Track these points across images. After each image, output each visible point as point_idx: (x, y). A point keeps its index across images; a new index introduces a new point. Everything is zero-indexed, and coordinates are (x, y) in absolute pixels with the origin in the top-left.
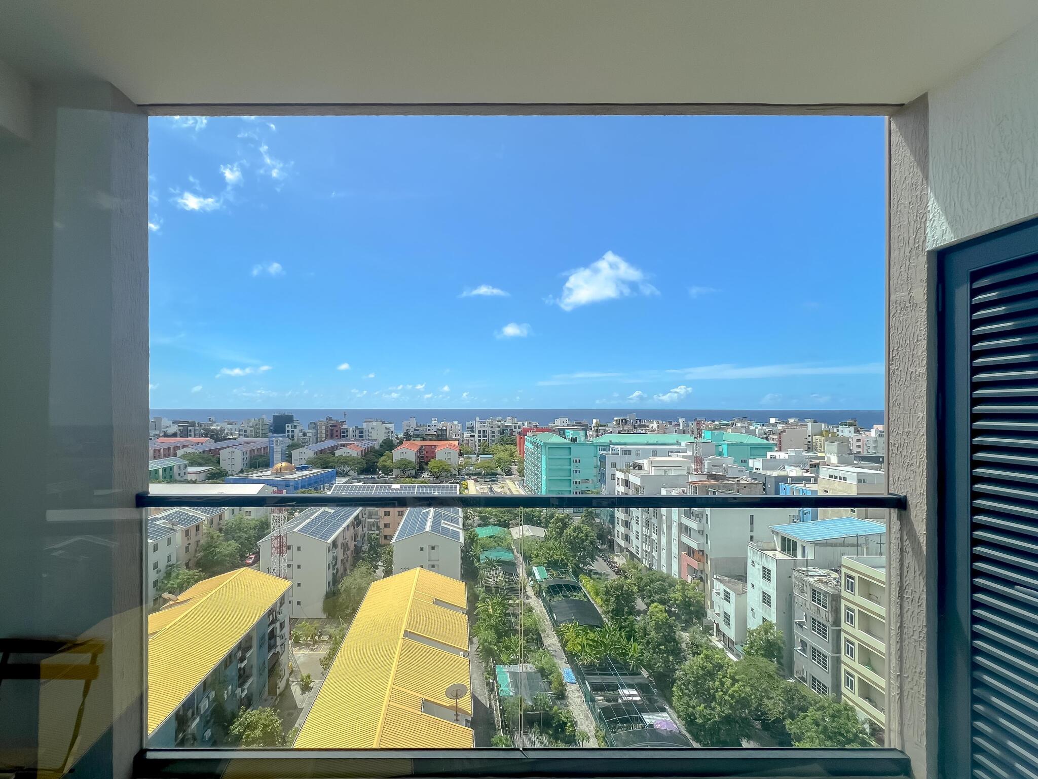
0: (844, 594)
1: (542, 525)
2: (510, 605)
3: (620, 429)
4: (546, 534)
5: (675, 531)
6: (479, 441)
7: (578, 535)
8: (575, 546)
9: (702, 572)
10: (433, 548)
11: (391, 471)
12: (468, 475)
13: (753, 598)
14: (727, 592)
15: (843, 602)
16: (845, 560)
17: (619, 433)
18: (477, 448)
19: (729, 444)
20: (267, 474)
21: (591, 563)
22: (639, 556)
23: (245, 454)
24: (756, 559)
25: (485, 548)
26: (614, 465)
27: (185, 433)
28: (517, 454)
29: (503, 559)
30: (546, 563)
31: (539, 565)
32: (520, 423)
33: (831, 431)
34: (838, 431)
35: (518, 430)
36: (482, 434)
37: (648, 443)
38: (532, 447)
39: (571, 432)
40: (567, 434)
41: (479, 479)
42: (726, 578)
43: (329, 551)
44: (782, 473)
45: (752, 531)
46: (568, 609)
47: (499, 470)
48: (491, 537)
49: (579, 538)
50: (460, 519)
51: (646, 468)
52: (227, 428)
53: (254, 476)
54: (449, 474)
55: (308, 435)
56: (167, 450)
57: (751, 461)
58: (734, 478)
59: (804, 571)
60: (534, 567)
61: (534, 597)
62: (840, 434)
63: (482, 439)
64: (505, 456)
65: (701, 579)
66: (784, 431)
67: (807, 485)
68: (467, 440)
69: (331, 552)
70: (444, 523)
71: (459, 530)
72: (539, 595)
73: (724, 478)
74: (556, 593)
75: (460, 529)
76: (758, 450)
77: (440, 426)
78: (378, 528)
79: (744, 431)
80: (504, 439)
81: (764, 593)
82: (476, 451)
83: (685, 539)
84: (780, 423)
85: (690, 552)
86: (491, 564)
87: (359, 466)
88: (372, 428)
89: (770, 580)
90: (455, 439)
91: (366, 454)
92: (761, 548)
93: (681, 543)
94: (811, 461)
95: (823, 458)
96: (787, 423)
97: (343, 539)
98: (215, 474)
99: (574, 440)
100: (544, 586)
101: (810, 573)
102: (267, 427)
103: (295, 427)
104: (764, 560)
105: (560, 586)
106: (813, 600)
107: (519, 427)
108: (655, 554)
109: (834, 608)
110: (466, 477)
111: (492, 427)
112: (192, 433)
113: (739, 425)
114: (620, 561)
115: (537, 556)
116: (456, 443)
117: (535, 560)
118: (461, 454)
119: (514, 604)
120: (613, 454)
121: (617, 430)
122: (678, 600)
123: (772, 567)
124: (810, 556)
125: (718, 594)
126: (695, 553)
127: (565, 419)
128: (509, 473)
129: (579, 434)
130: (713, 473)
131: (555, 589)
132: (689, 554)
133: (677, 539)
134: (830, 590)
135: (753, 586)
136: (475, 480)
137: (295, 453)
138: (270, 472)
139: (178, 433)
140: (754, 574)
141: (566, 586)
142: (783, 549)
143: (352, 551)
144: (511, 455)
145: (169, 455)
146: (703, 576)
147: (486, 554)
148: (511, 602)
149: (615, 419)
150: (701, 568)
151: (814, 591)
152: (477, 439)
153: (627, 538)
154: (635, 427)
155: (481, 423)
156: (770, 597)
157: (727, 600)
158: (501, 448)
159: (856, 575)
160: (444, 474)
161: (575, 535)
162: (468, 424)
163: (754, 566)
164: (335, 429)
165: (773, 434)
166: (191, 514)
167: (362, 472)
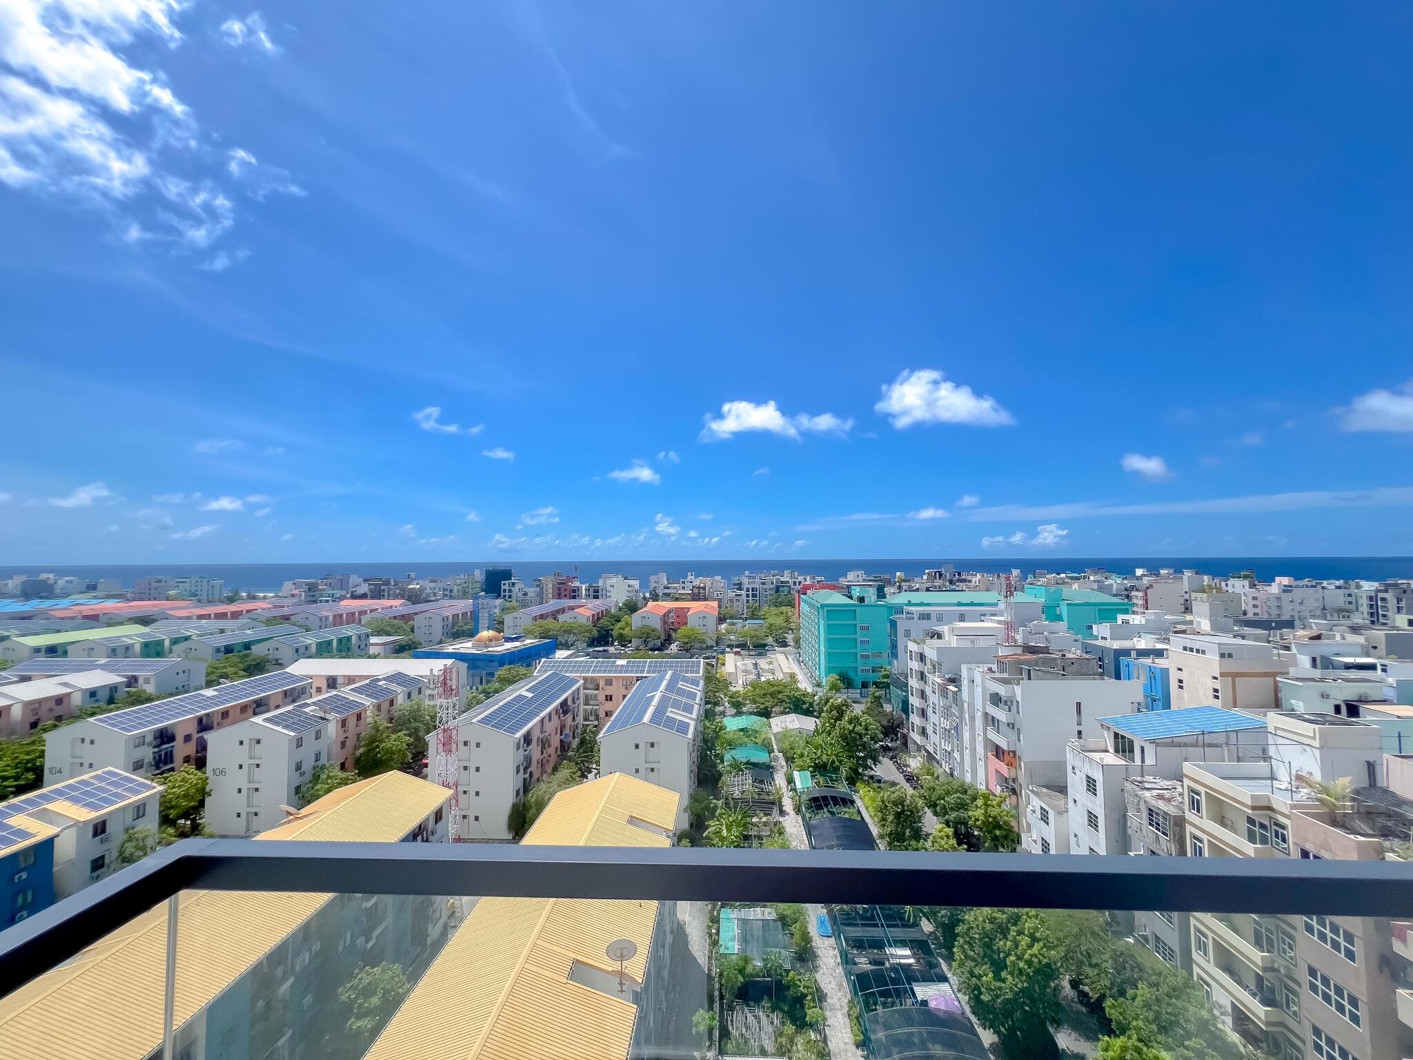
0: (1190, 816)
1: (815, 714)
2: (754, 824)
3: (929, 585)
4: (816, 726)
5: (979, 722)
6: (748, 601)
7: (854, 727)
8: (851, 742)
9: (1014, 780)
10: (652, 745)
11: (630, 642)
12: (729, 646)
13: (1076, 819)
14: (1045, 810)
15: (1189, 828)
16: (1188, 768)
17: (928, 590)
18: (745, 610)
19: (1068, 605)
20: (466, 647)
21: (873, 767)
22: (938, 758)
23: (445, 619)
24: (1078, 764)
25: (732, 745)
26: (908, 634)
27: (377, 594)
28: (794, 619)
29: (754, 760)
30: (811, 766)
31: (802, 769)
32: (801, 578)
33: (1218, 585)
34: (1227, 585)
35: (798, 587)
36: (750, 593)
37: (959, 604)
38: (808, 609)
39: (858, 589)
40: (853, 592)
41: (742, 652)
42: (1045, 790)
43: (518, 749)
44: (1126, 644)
45: (1079, 724)
46: (831, 830)
47: (770, 640)
48: (742, 730)
49: (856, 733)
50: (696, 707)
51: (947, 638)
52: (428, 585)
53: (450, 649)
54: (705, 646)
55: (530, 594)
56: (351, 616)
57: (1095, 627)
58: (1060, 651)
59: (1140, 782)
60: (795, 772)
61: (792, 813)
62: (1230, 589)
63: (750, 598)
64: (780, 621)
65: (1014, 791)
66: (1151, 586)
67: (1157, 661)
68: (731, 601)
69: (521, 750)
70: (671, 713)
71: (687, 720)
72: (798, 810)
73: (1046, 650)
74: (819, 807)
75: (692, 719)
76: (1107, 613)
77: (697, 582)
78: (597, 718)
79: (1095, 586)
80: (780, 600)
81: (1089, 812)
82: (743, 614)
83: (992, 735)
84: (1145, 575)
85: (999, 752)
86: (737, 767)
87: (587, 634)
88: (611, 586)
89: (1096, 795)
90: (714, 600)
91: (599, 619)
92: (1085, 749)
93: (986, 739)
94: (1175, 627)
95: (1191, 622)
96: (1158, 575)
97: (542, 732)
98: (404, 646)
99: (862, 599)
100: (804, 798)
101: (1147, 786)
102: (478, 585)
103: (513, 584)
104: (1087, 766)
105: (825, 798)
106: (1150, 824)
107: (800, 582)
108: (957, 755)
109: (1177, 837)
110: (728, 650)
111: (764, 584)
112: (386, 594)
113: (1092, 578)
114: (915, 763)
115: (802, 756)
116: (715, 604)
117: (798, 762)
118: (721, 620)
119: (760, 822)
120: (908, 618)
121: (924, 586)
122: (978, 820)
123: (1098, 776)
124: (1150, 760)
125: (1034, 811)
126: (1006, 754)
127: (860, 573)
128: (784, 644)
129: (868, 592)
130: (1030, 644)
131: (817, 803)
132: (997, 756)
133: (982, 734)
134: (1171, 810)
135: (1075, 801)
136: (737, 653)
137: (508, 619)
138: (470, 643)
139: (369, 593)
140: (1076, 784)
141: (834, 799)
142: (1117, 751)
143: (556, 748)
144: (787, 620)
145: (353, 622)
146: (1015, 786)
147: (733, 752)
148: (755, 820)
149: (926, 571)
150: (1013, 776)
151: (1151, 812)
152: (744, 597)
153: (923, 732)
154: (951, 582)
155: (750, 577)
156: (1097, 818)
157: (1045, 821)
158: (774, 610)
159: (1202, 790)
160: (698, 645)
161: (851, 728)
162: (736, 580)
163: (1075, 773)
164: (563, 587)
165: (1137, 590)
166: (351, 698)
167: (593, 642)
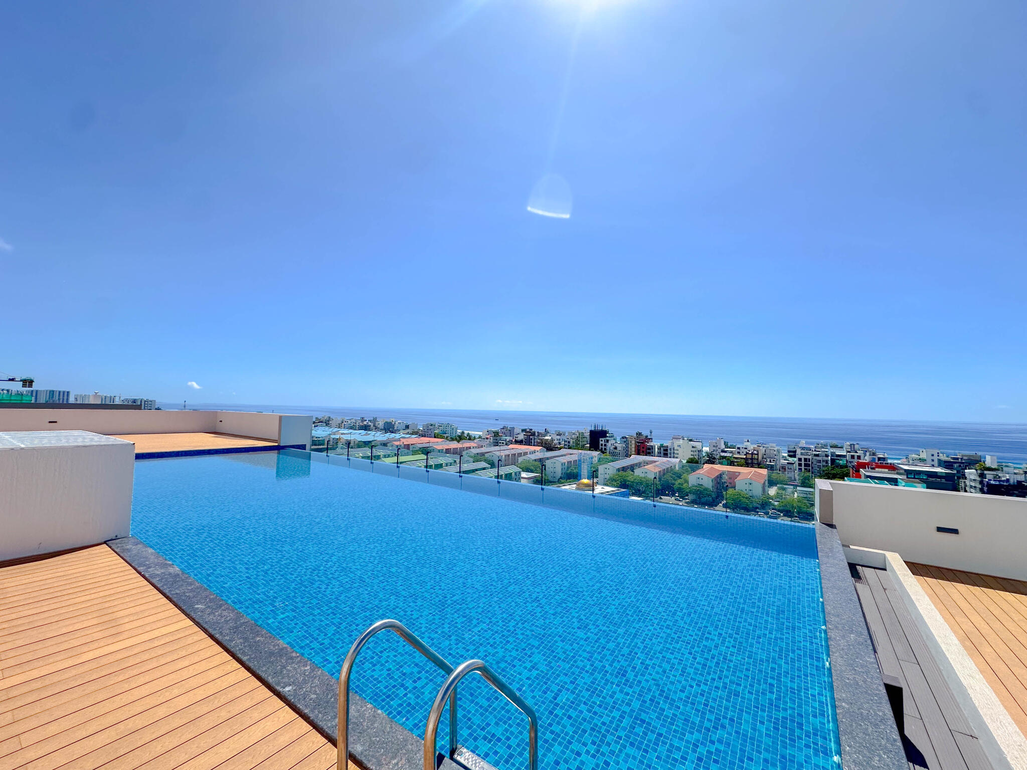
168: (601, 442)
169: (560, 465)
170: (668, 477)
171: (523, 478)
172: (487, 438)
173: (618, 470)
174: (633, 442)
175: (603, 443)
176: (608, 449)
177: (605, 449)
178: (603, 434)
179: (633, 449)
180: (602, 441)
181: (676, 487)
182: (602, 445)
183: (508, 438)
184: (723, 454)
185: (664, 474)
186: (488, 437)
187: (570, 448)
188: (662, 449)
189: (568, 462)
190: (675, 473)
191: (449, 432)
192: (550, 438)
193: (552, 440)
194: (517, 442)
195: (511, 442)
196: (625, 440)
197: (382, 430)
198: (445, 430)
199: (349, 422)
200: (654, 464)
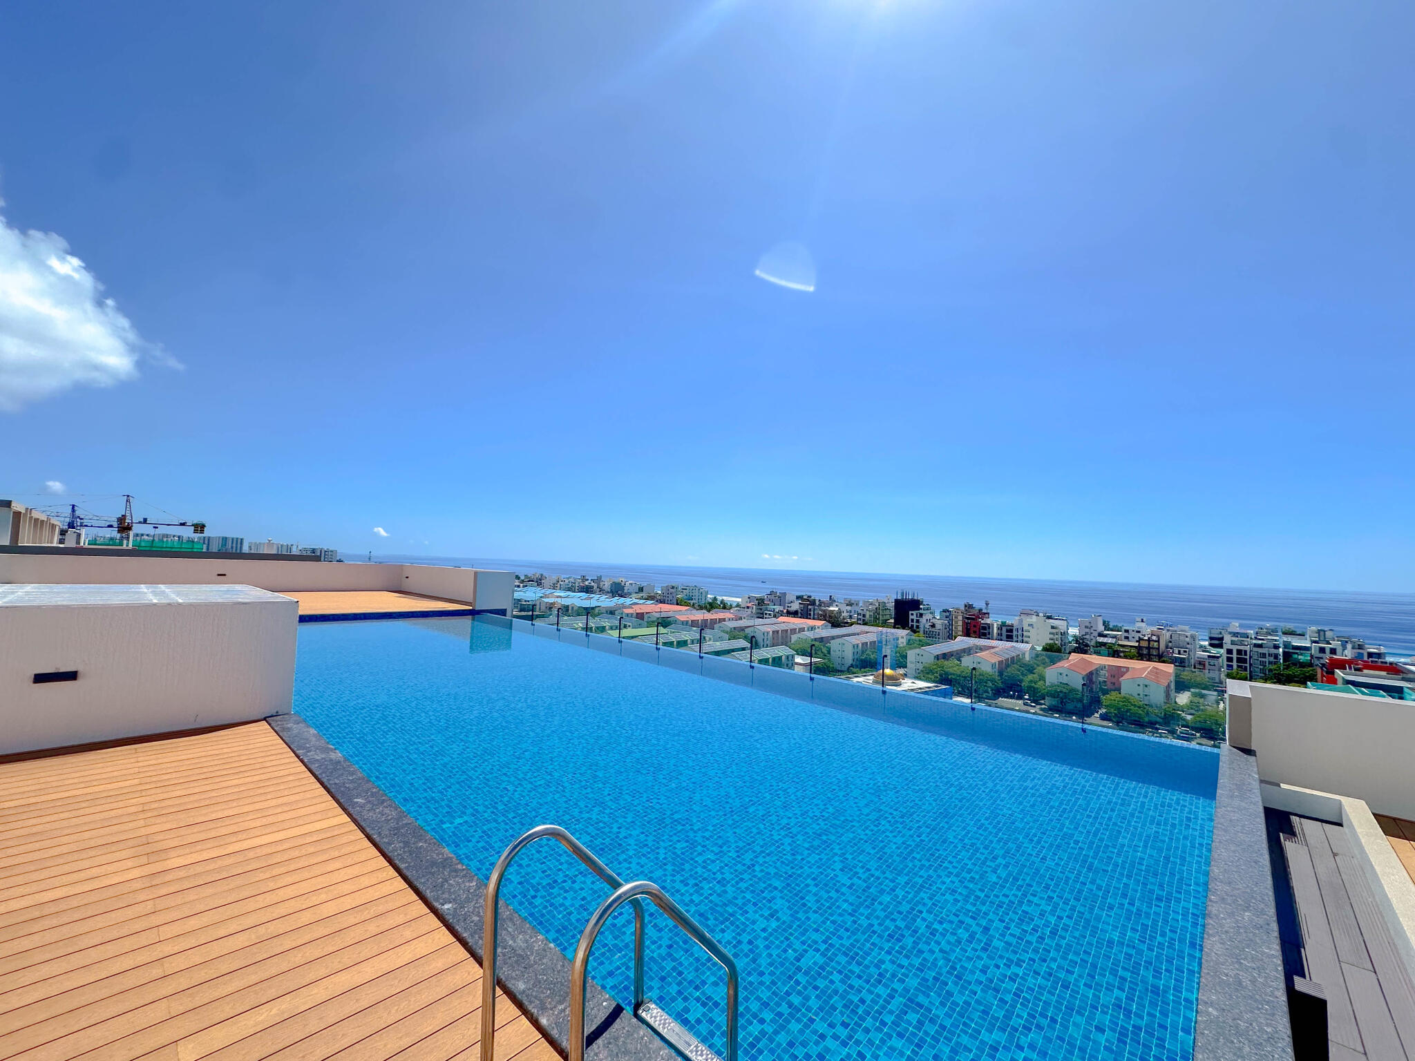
168: (911, 617)
169: (851, 647)
170: (1013, 670)
171: (797, 664)
172: (748, 607)
173: (937, 657)
174: (960, 618)
175: (914, 617)
176: (921, 626)
177: (918, 627)
178: (915, 604)
179: (960, 628)
180: (912, 614)
181: (1025, 684)
182: (912, 620)
183: (777, 608)
184: (1101, 640)
185: (1007, 666)
186: (749, 605)
187: (865, 624)
188: (1004, 629)
189: (863, 644)
190: (1025, 665)
191: (697, 598)
192: (837, 609)
193: (840, 612)
194: (789, 613)
195: (781, 614)
196: (948, 614)
197: (608, 592)
198: (691, 594)
199: (567, 581)
200: (993, 650)
